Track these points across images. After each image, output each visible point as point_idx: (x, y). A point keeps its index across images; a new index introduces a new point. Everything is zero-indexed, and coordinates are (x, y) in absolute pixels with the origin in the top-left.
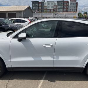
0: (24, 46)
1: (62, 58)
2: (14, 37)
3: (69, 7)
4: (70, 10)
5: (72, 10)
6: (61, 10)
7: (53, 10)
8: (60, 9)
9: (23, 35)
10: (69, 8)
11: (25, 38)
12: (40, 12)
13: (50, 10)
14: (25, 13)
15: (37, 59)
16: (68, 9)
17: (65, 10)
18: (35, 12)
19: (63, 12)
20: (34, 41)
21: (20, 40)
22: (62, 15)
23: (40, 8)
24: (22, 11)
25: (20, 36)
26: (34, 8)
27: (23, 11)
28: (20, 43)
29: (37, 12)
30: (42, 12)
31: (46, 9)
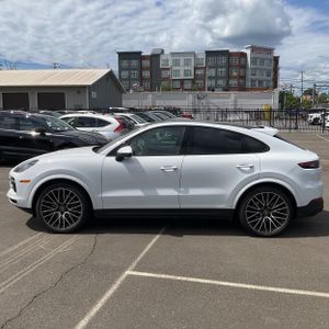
0: (127, 171)
1: (193, 192)
2: (110, 154)
3: (249, 72)
4: (253, 81)
5: (260, 82)
6: (220, 82)
7: (193, 81)
8: (216, 78)
9: (127, 150)
10: (249, 76)
11: (129, 155)
12: (145, 90)
13: (182, 81)
14: (94, 95)
15: (150, 193)
16: (244, 77)
17: (233, 82)
18: (128, 90)
19: (227, 89)
20: (146, 161)
21: (121, 158)
22: (221, 101)
23: (147, 74)
24: (84, 87)
25: (122, 151)
26: (125, 74)
27: (89, 86)
28: (120, 165)
29: (135, 90)
30: (152, 89)
31: (167, 79)
